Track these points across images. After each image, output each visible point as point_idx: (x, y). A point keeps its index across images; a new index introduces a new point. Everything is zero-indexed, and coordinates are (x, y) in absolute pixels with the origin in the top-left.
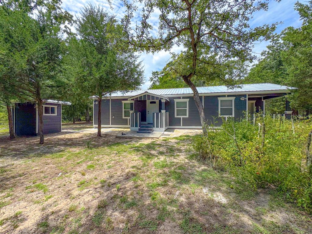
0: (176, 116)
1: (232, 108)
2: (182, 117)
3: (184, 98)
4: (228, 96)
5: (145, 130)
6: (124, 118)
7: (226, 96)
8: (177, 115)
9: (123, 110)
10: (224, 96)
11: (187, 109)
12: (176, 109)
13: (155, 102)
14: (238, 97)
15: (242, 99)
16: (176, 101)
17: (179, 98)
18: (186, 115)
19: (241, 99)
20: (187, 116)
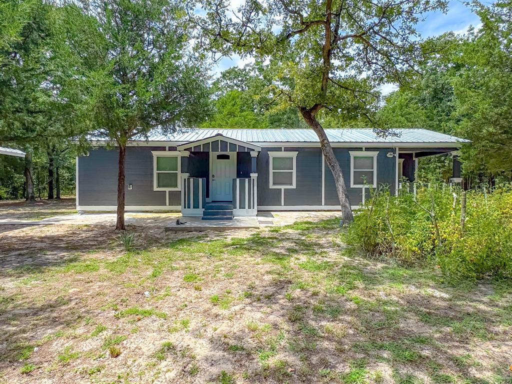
0: (271, 186)
1: (373, 172)
2: (283, 187)
3: (287, 149)
4: (367, 149)
5: (217, 214)
6: (155, 189)
7: (364, 149)
8: (274, 184)
9: (155, 172)
10: (360, 149)
11: (294, 171)
12: (271, 171)
13: (227, 157)
14: (383, 151)
15: (390, 155)
16: (272, 154)
17: (279, 149)
18: (291, 184)
19: (388, 155)
20: (294, 186)
